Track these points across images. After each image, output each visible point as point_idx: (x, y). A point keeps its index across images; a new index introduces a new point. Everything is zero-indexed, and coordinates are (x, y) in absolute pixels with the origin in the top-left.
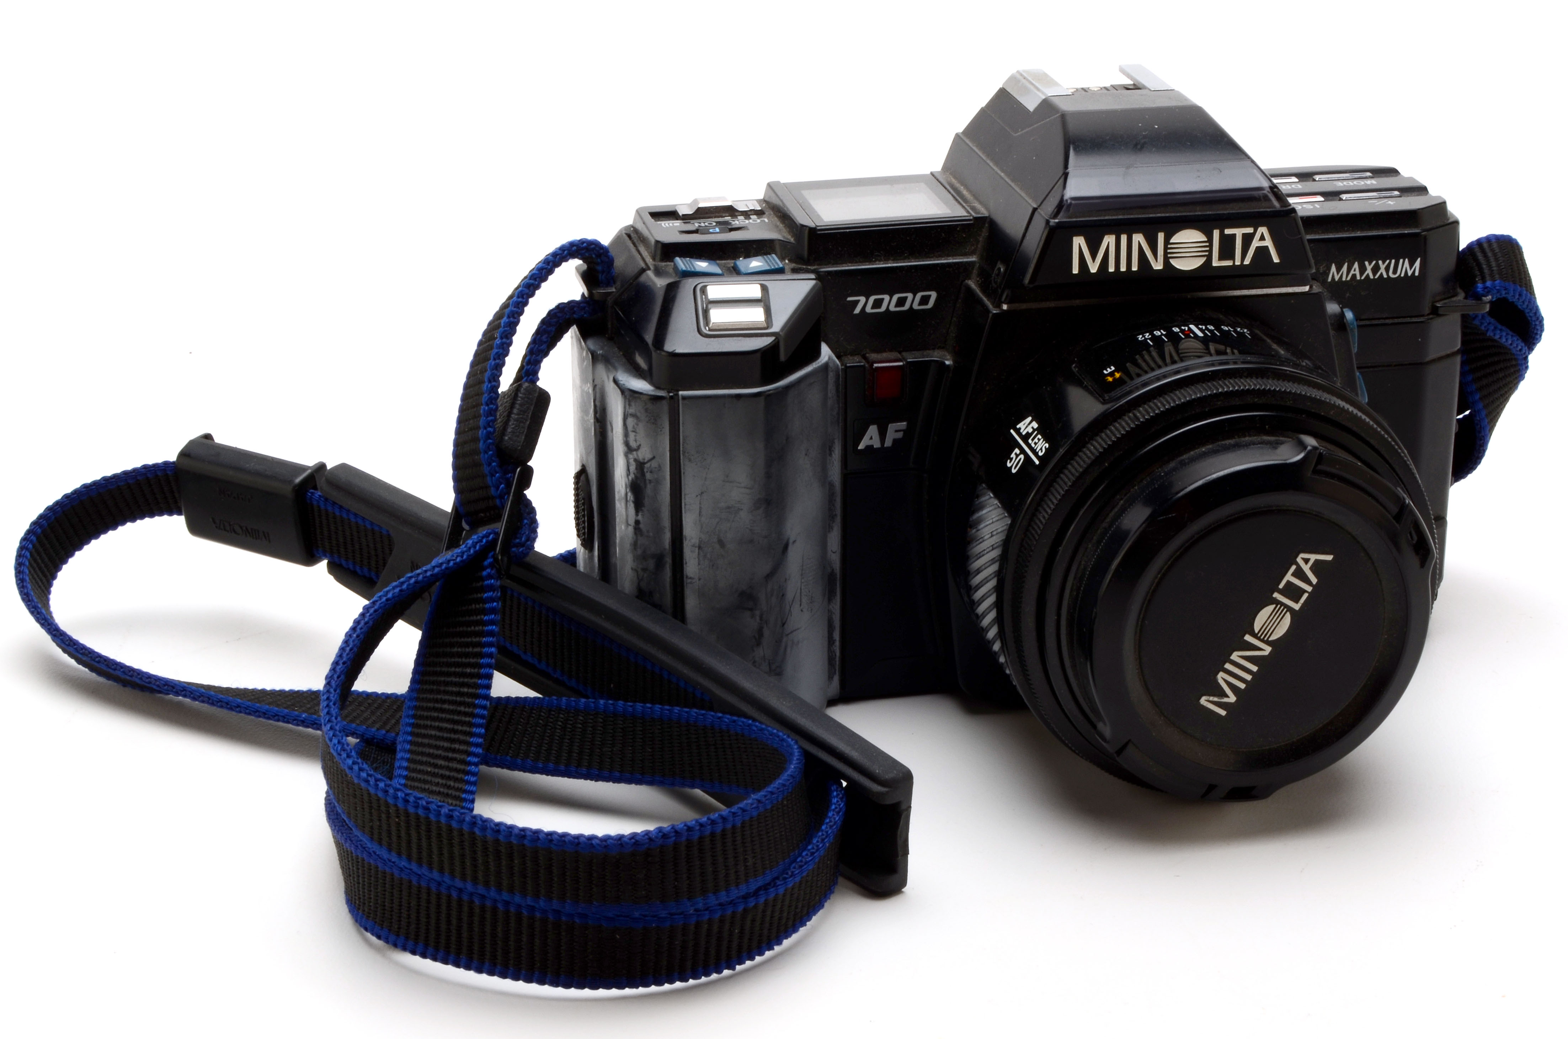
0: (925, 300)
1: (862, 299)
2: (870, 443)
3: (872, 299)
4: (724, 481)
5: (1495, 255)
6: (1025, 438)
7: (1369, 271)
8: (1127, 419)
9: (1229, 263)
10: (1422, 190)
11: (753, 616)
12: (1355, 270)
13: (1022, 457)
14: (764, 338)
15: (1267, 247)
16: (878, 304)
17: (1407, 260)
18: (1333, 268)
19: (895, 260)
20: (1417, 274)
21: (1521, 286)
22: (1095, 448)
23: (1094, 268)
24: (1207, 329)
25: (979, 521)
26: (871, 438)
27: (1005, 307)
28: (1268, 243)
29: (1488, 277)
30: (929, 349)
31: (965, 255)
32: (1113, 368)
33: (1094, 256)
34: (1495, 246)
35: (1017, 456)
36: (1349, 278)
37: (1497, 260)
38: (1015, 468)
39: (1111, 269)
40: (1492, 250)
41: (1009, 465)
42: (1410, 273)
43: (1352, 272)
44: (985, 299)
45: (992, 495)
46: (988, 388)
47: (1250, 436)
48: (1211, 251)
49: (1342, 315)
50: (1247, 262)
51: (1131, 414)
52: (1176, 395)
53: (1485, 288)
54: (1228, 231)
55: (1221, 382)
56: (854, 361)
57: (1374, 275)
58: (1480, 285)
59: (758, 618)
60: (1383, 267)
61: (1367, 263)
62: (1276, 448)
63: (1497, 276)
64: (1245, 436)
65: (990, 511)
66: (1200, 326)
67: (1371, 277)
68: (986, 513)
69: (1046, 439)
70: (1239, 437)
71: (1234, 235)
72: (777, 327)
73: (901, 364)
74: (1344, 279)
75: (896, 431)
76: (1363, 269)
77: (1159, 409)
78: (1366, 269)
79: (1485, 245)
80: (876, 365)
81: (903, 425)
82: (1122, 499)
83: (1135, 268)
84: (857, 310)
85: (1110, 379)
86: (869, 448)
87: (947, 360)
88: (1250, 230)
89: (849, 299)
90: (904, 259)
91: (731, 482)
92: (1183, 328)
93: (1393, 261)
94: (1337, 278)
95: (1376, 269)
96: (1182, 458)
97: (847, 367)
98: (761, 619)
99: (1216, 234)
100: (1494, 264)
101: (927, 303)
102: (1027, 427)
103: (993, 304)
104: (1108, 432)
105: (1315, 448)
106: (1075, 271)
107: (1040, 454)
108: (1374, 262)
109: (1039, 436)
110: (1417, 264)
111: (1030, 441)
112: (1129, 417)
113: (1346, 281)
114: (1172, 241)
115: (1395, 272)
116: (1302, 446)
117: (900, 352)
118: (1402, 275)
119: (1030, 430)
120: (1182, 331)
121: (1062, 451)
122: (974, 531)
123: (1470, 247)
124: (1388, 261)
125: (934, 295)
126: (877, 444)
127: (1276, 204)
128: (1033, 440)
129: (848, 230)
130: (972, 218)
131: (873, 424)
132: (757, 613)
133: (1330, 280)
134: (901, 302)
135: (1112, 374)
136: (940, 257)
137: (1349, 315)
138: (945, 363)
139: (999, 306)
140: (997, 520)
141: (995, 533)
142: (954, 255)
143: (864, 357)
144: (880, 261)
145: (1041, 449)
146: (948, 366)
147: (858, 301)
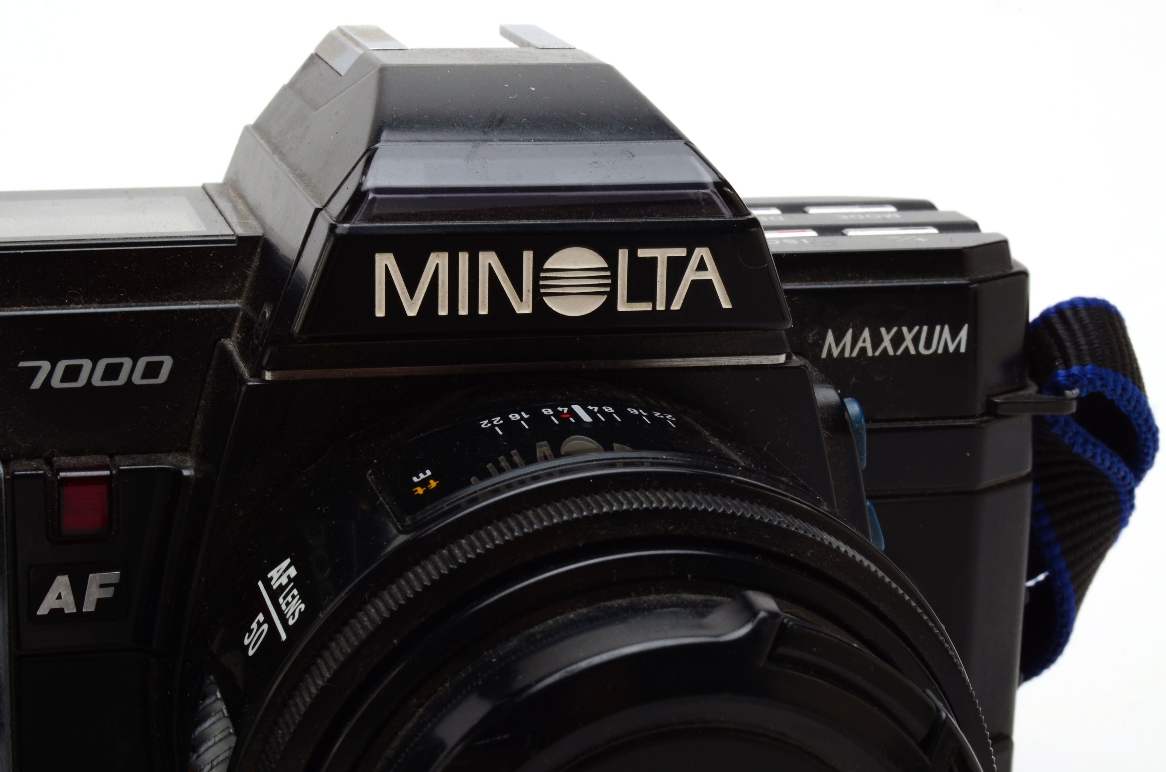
0: (153, 370)
1: (45, 366)
2: (57, 604)
3: (62, 365)
5: (1084, 327)
6: (274, 595)
7: (887, 343)
8: (437, 559)
9: (645, 307)
10: (972, 227)
12: (864, 341)
13: (265, 627)
15: (710, 282)
16: (72, 374)
17: (946, 328)
18: (830, 338)
19: (103, 303)
20: (963, 349)
21: (1125, 376)
22: (378, 610)
23: (412, 308)
24: (601, 411)
25: (203, 739)
26: (59, 597)
27: (268, 376)
28: (712, 274)
29: (1074, 360)
30: (162, 452)
31: (223, 297)
32: (429, 473)
33: (412, 289)
34: (1083, 314)
35: (260, 625)
36: (854, 354)
37: (1086, 334)
38: (253, 648)
39: (443, 311)
40: (1080, 320)
41: (246, 642)
42: (952, 348)
43: (860, 344)
44: (242, 365)
45: (219, 695)
46: (241, 513)
47: (658, 592)
48: (614, 286)
49: (842, 407)
50: (676, 305)
51: (445, 552)
52: (526, 517)
53: (1070, 376)
54: (643, 253)
55: (608, 497)
56: (29, 468)
57: (895, 349)
58: (1061, 372)
60: (908, 337)
61: (883, 330)
62: (702, 615)
63: (1088, 359)
64: (649, 593)
65: (214, 723)
66: (590, 408)
67: (891, 352)
68: (209, 726)
69: (304, 597)
70: (638, 594)
71: (655, 259)
73: (107, 473)
74: (847, 354)
75: (102, 586)
76: (877, 340)
77: (493, 540)
78: (881, 340)
79: (1069, 313)
80: (62, 474)
81: (114, 576)
82: (421, 705)
83: (483, 310)
84: (37, 384)
85: (420, 491)
86: (56, 613)
87: (186, 468)
88: (681, 252)
89: (22, 364)
90: (119, 301)
92: (560, 409)
93: (925, 329)
94: (836, 353)
95: (897, 341)
96: (532, 630)
97: (14, 477)
99: (623, 255)
100: (1082, 340)
101: (156, 376)
102: (281, 576)
103: (250, 371)
104: (403, 582)
105: (772, 615)
106: (380, 312)
107: (291, 622)
108: (895, 329)
109: (295, 592)
110: (964, 334)
111: (281, 600)
112: (441, 557)
113: (850, 359)
114: (547, 265)
115: (928, 346)
116: (751, 610)
117: (111, 456)
118: (940, 351)
119: (284, 580)
120: (557, 414)
121: (322, 616)
122: (195, 756)
123: (1045, 316)
124: (917, 328)
125: (168, 362)
126: (70, 608)
127: (727, 214)
128: (284, 598)
129: (22, 252)
130: (234, 238)
131: (63, 574)
133: (824, 355)
134: (112, 372)
135: (424, 483)
136: (180, 299)
137: (853, 408)
138: (182, 473)
139: (257, 374)
140: (220, 740)
141: (215, 763)
142: (202, 298)
143: (49, 462)
144: (77, 303)
145: (293, 614)
146: (187, 477)
147: (38, 368)
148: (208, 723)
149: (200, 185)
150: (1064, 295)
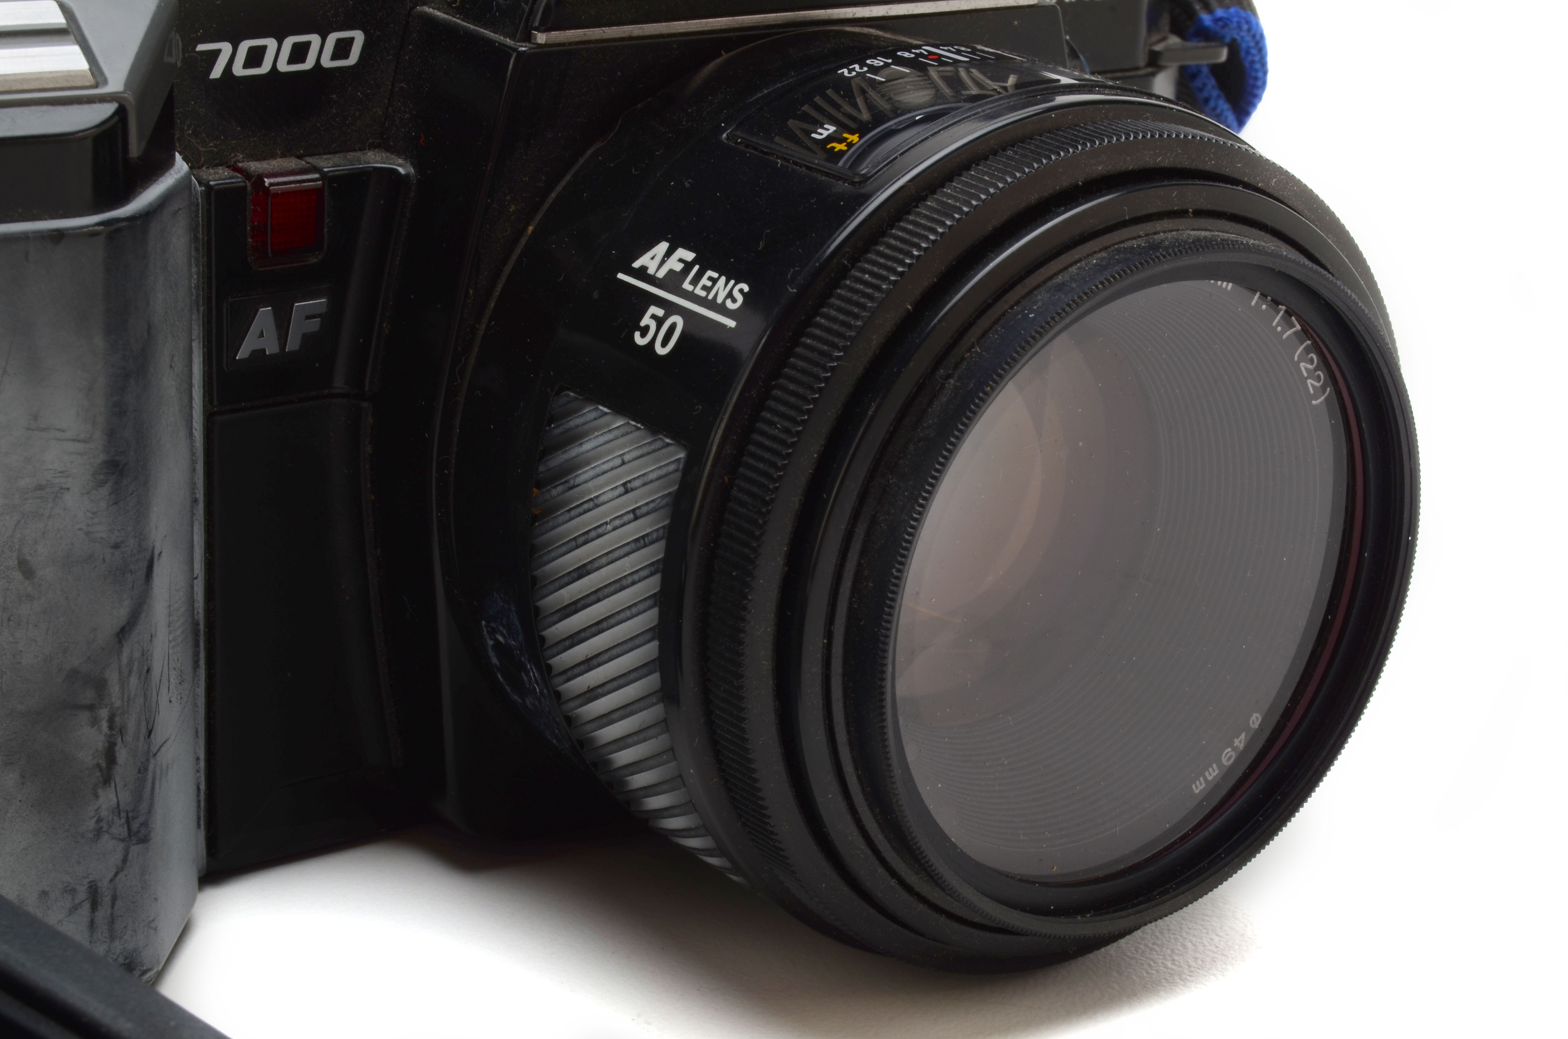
0: (342, 49)
1: (226, 48)
2: (258, 345)
3: (245, 46)
4: (29, 429)
6: (669, 283)
11: (95, 722)
13: (676, 319)
14: (97, 107)
16: (255, 57)
24: (960, 50)
26: (261, 335)
27: (542, 38)
30: (355, 150)
32: (831, 128)
35: (660, 319)
38: (664, 344)
41: (643, 340)
44: (482, 32)
45: (602, 410)
56: (219, 176)
58: (1205, 17)
59: (105, 725)
65: (604, 444)
66: (948, 48)
68: (592, 450)
69: (736, 276)
72: (116, 82)
73: (313, 178)
75: (308, 317)
80: (269, 181)
81: (320, 302)
84: (217, 73)
85: (838, 147)
87: (398, 166)
89: (201, 47)
91: (43, 430)
92: (917, 51)
97: (215, 190)
98: (111, 728)
101: (346, 56)
102: (663, 262)
107: (732, 306)
109: (711, 274)
111: (686, 287)
117: (301, 159)
119: (679, 264)
120: (920, 56)
125: (359, 37)
126: (271, 347)
128: (694, 283)
131: (264, 305)
132: (104, 713)
134: (299, 53)
135: (835, 139)
138: (397, 171)
139: (526, 38)
140: (637, 460)
141: (635, 484)
143: (241, 168)
145: (730, 297)
146: (406, 176)
147: (217, 52)
148: (587, 446)
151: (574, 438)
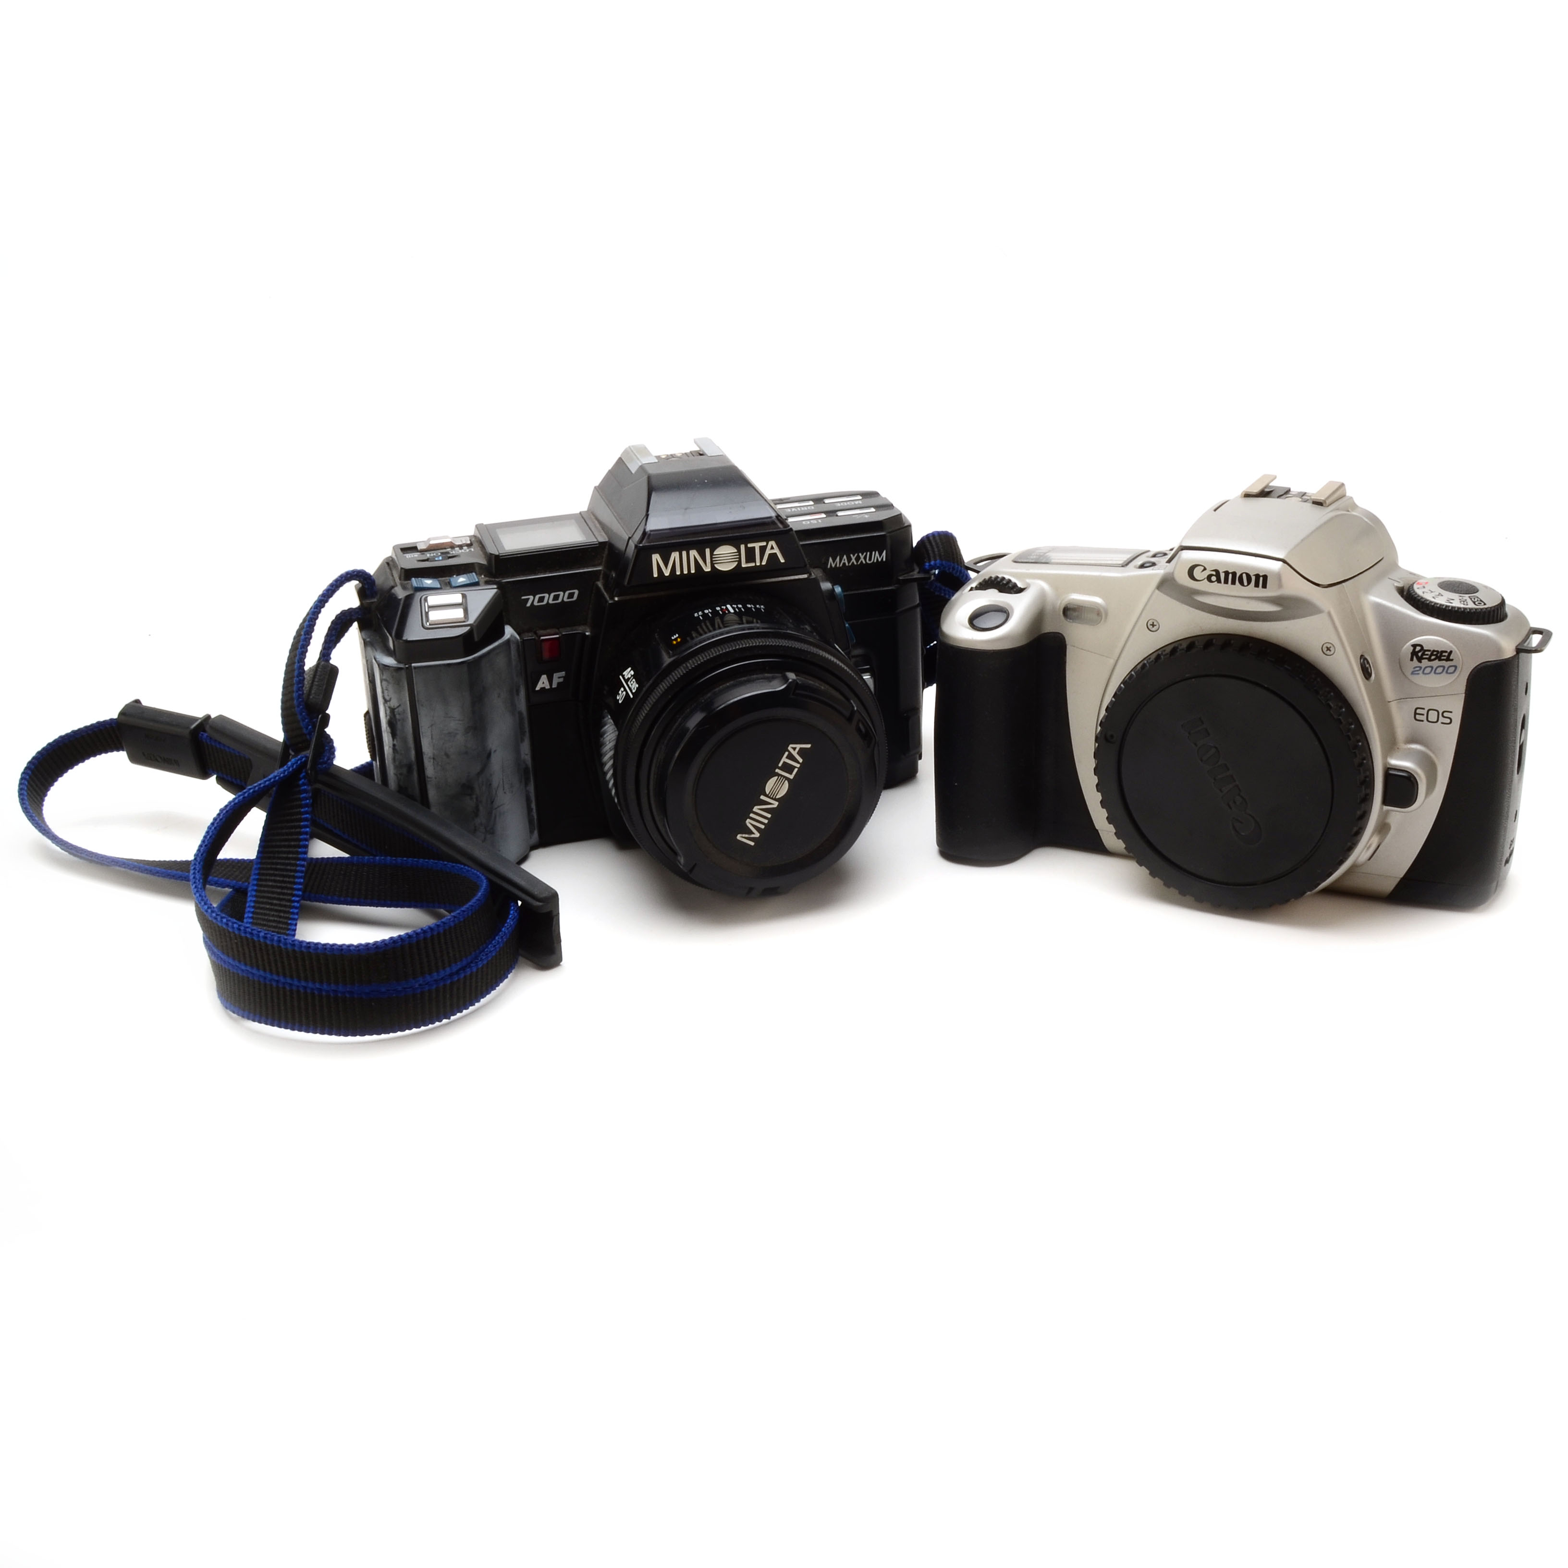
0: (571, 596)
1: (531, 597)
2: (543, 686)
3: (537, 597)
4: (445, 717)
5: (937, 544)
6: (627, 681)
7: (853, 560)
8: (682, 667)
9: (753, 564)
10: (890, 506)
11: (471, 799)
12: (844, 560)
13: (624, 693)
14: (464, 628)
15: (776, 553)
16: (541, 599)
17: (877, 552)
18: (831, 560)
19: (551, 572)
20: (884, 560)
21: (953, 563)
22: (663, 687)
23: (667, 573)
24: (737, 607)
25: (604, 733)
26: (543, 683)
27: (616, 599)
28: (776, 551)
29: (932, 559)
30: (576, 626)
31: (594, 566)
32: (677, 635)
33: (666, 565)
34: (937, 538)
35: (622, 692)
36: (841, 565)
37: (938, 547)
38: (621, 700)
39: (678, 573)
40: (936, 541)
41: (618, 698)
42: (880, 560)
43: (843, 561)
44: (605, 594)
45: (609, 717)
47: (757, 674)
48: (740, 558)
49: (833, 590)
50: (764, 563)
51: (684, 665)
52: (711, 651)
53: (930, 565)
54: (750, 545)
55: (739, 642)
56: (528, 636)
57: (857, 562)
58: (927, 564)
59: (475, 800)
60: (862, 557)
61: (852, 555)
62: (770, 681)
63: (938, 558)
64: (754, 675)
65: (609, 727)
66: (733, 606)
67: (855, 563)
68: (608, 728)
69: (637, 683)
70: (750, 675)
71: (754, 547)
72: (472, 620)
73: (558, 636)
74: (838, 565)
75: (559, 678)
76: (849, 559)
77: (700, 660)
78: (851, 559)
79: (931, 538)
80: (542, 638)
81: (563, 673)
83: (693, 571)
84: (529, 605)
85: (675, 642)
86: (543, 689)
87: (587, 632)
88: (764, 544)
89: (523, 598)
90: (556, 571)
91: (450, 717)
92: (722, 607)
93: (868, 553)
94: (833, 566)
95: (858, 559)
96: (715, 690)
97: (524, 640)
98: (477, 800)
99: (743, 547)
100: (936, 550)
101: (572, 598)
102: (628, 674)
103: (609, 597)
104: (671, 676)
105: (794, 680)
106: (655, 575)
107: (634, 691)
108: (856, 555)
109: (634, 680)
110: (884, 553)
111: (629, 683)
112: (683, 666)
113: (840, 568)
114: (715, 553)
115: (870, 559)
116: (786, 679)
117: (558, 629)
118: (875, 561)
119: (630, 676)
120: (722, 610)
121: (644, 689)
122: (602, 739)
123: (922, 542)
124: (865, 554)
125: (576, 592)
126: (548, 687)
127: (780, 526)
128: (630, 682)
129: (519, 555)
130: (597, 543)
131: (544, 674)
132: (474, 796)
133: (829, 566)
134: (556, 598)
135: (676, 639)
136: (579, 568)
137: (838, 589)
138: (585, 634)
139: (612, 598)
140: (612, 733)
141: (611, 741)
142: (587, 567)
143: (535, 633)
144: (541, 573)
145: (634, 688)
146: (588, 635)
147: (528, 599)
148: (606, 727)
149: (578, 512)
150: (924, 533)
151: (605, 725)
